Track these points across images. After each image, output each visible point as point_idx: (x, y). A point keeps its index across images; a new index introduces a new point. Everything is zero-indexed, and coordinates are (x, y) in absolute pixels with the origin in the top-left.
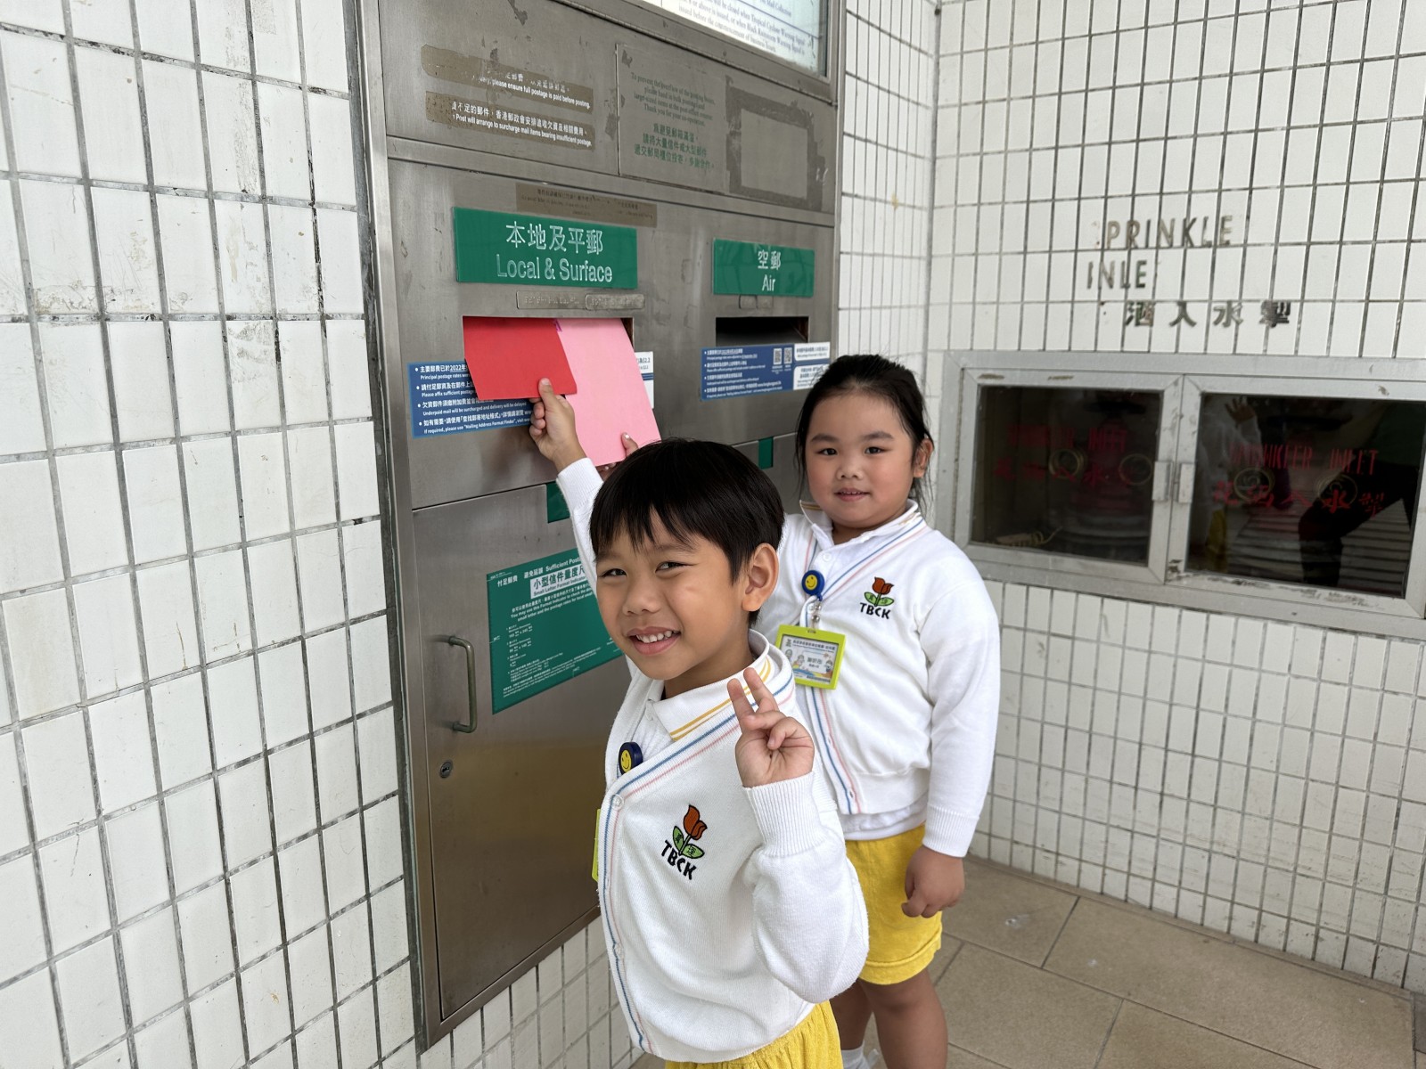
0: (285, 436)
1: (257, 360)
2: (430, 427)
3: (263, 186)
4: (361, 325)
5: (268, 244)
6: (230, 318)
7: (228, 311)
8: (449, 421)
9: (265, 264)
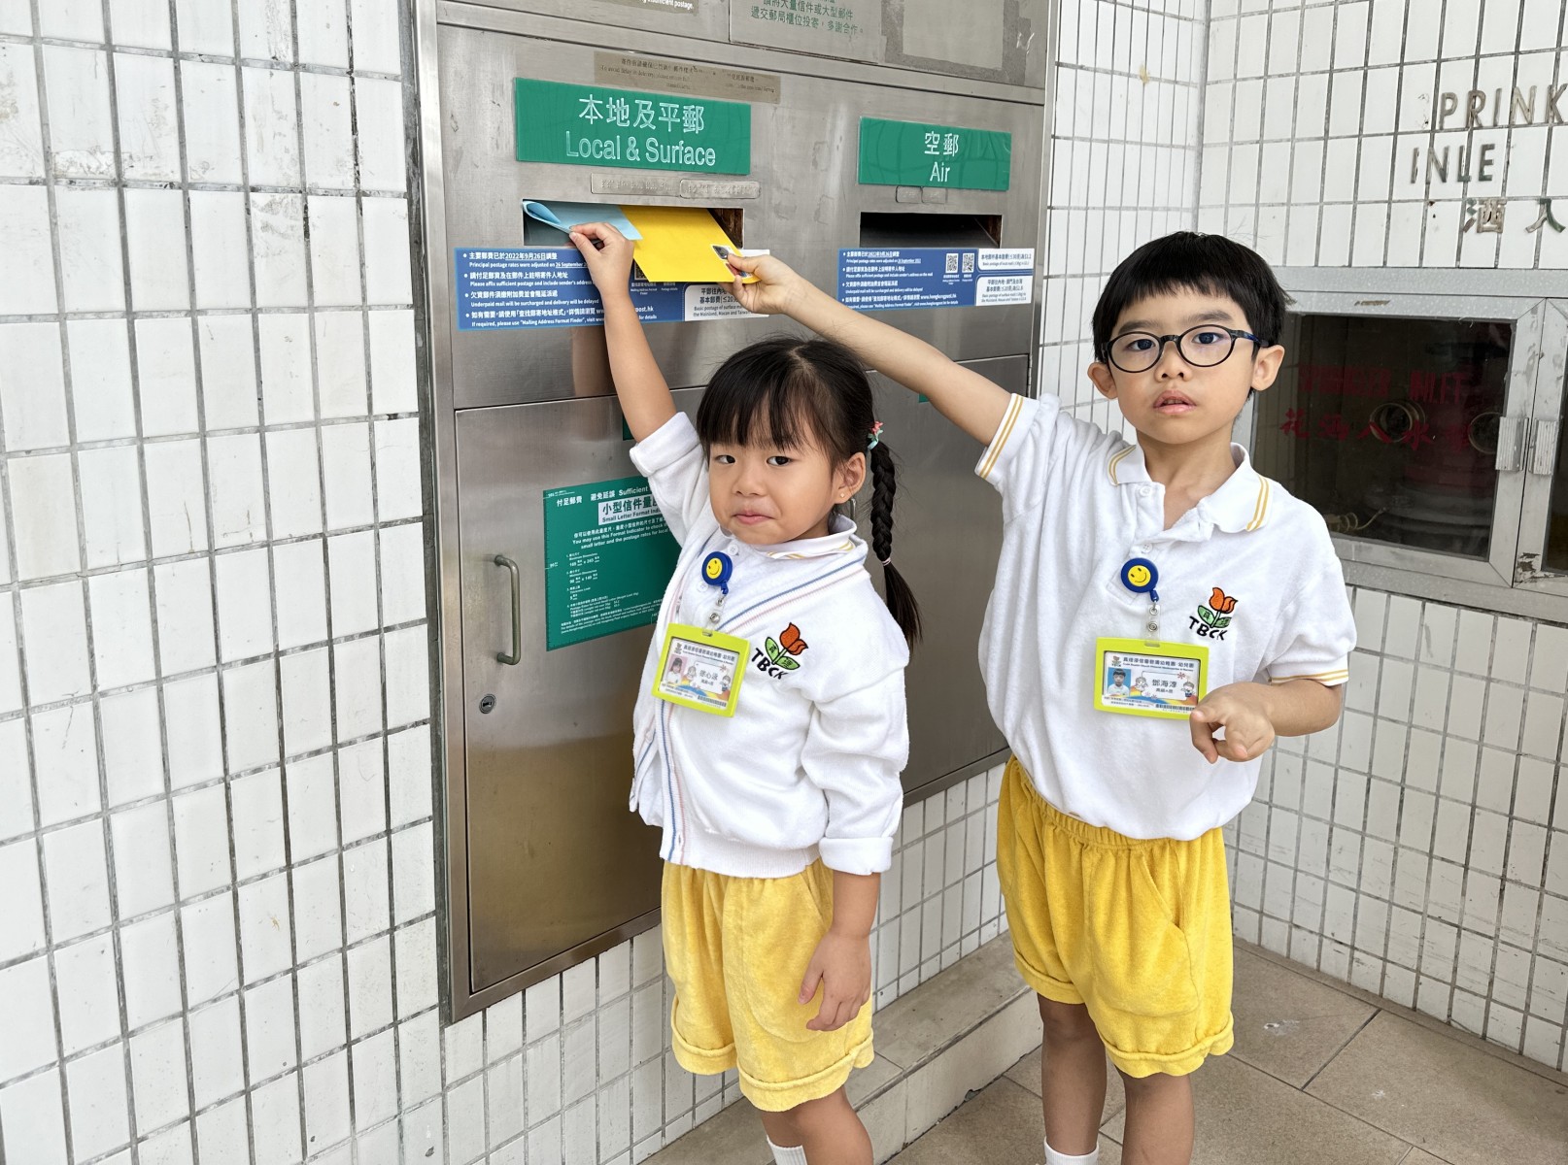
0: (312, 320)
1: (283, 235)
2: (479, 320)
3: (296, 53)
4: (403, 205)
5: (299, 114)
6: (254, 190)
7: (252, 182)
8: (501, 314)
9: (295, 135)
